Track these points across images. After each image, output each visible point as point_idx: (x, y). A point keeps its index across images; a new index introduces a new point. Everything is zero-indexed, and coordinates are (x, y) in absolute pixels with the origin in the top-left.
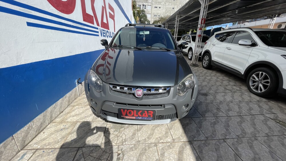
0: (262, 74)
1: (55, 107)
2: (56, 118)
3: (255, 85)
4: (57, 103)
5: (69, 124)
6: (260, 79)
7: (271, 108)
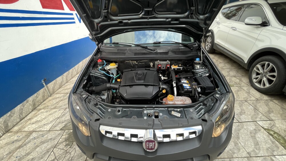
0: (269, 65)
1: (10, 115)
2: (14, 126)
3: (258, 77)
4: (13, 110)
5: (24, 134)
6: (265, 71)
7: (270, 112)
